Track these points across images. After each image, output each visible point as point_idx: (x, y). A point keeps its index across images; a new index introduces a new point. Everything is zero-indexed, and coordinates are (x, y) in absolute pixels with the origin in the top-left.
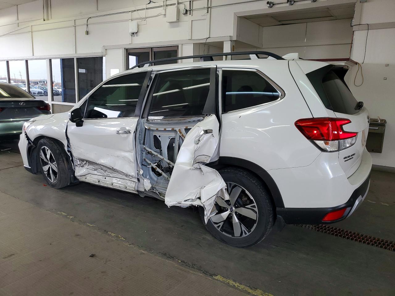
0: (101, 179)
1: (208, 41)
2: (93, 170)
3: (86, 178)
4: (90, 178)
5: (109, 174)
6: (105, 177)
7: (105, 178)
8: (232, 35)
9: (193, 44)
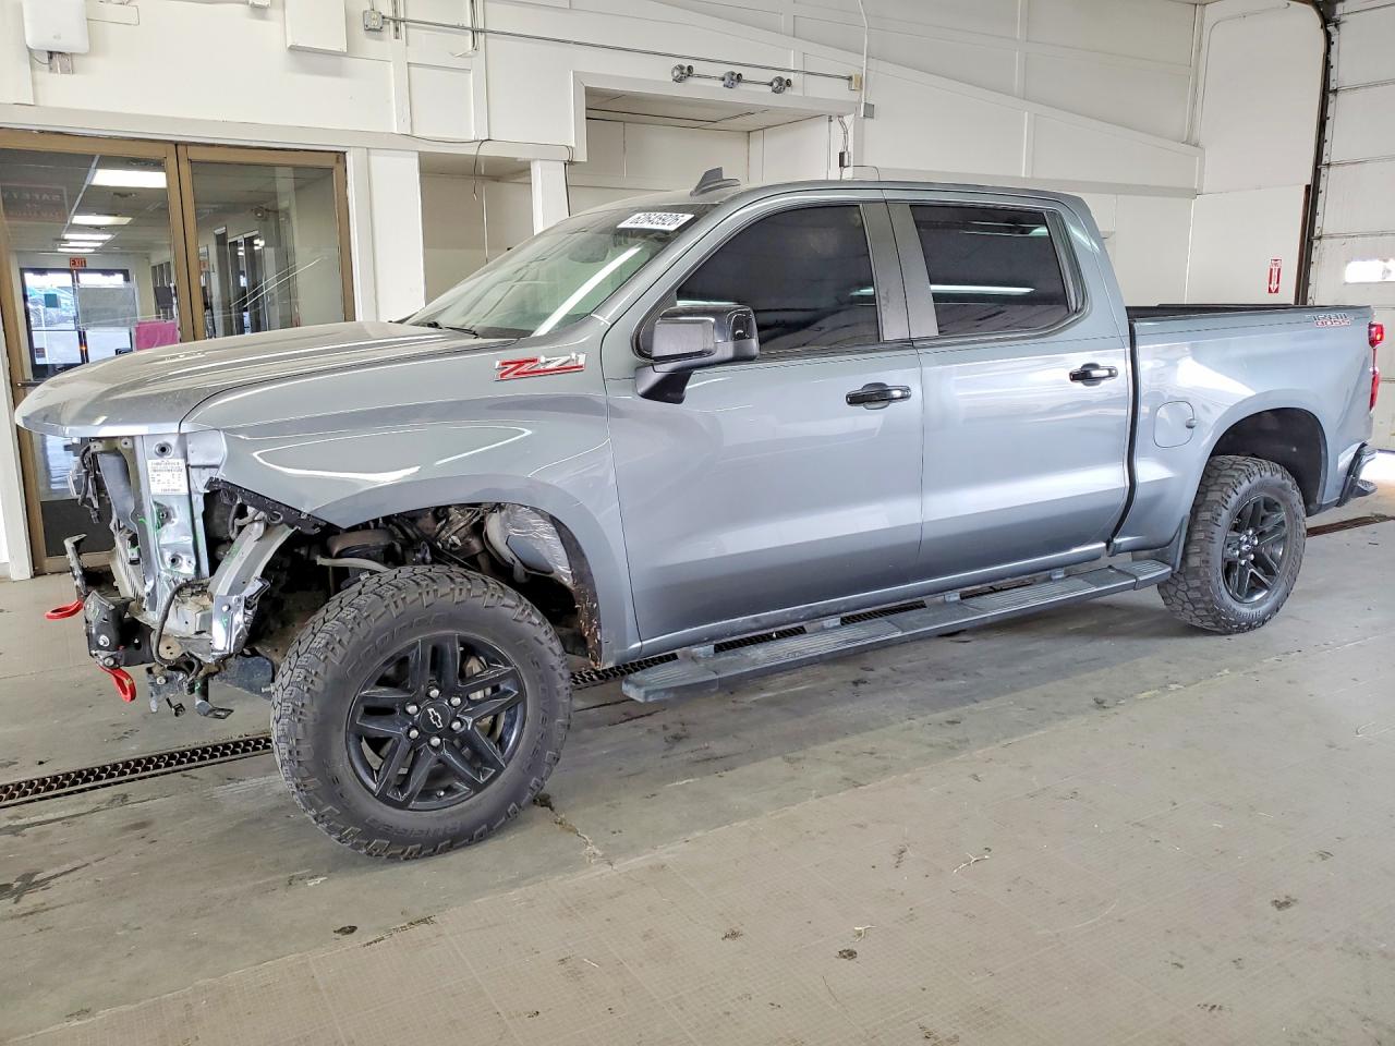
1: (486, 151)
8: (573, 145)
9: (420, 153)
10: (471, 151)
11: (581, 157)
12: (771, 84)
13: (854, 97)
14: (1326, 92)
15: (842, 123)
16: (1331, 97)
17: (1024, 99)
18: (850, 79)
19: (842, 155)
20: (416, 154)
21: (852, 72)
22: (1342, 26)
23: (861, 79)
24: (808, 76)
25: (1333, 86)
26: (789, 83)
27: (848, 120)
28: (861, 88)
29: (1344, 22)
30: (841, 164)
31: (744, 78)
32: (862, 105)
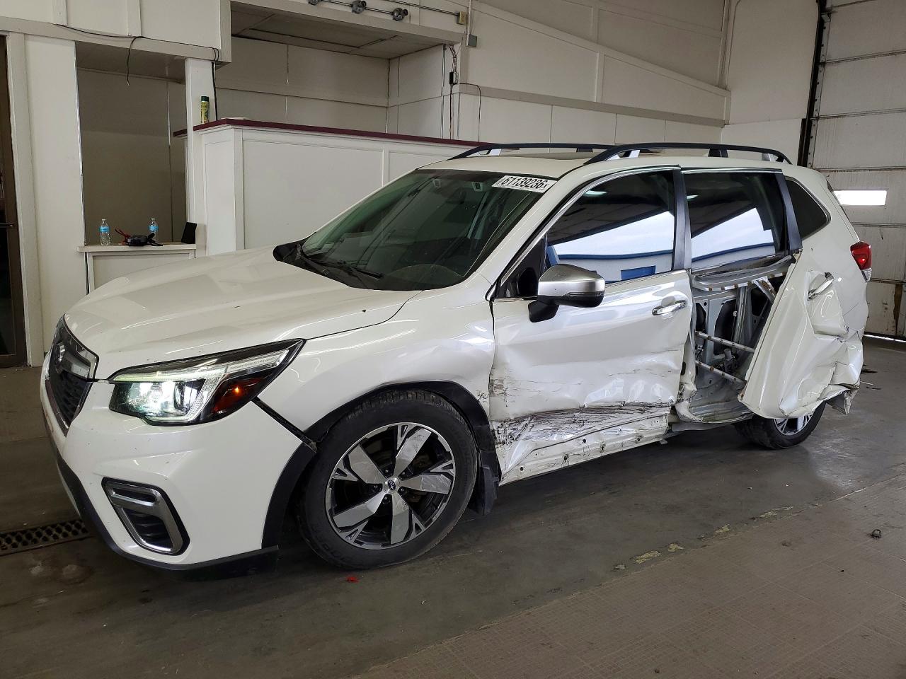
0: (576, 447)
1: (138, 46)
2: (549, 433)
3: (522, 469)
4: (535, 462)
5: (594, 424)
6: (584, 438)
7: (585, 441)
8: (220, 48)
9: (76, 42)
10: (125, 44)
11: (227, 57)
12: (393, 14)
13: (460, 29)
14: (818, 64)
15: (453, 50)
16: (821, 68)
17: (597, 43)
18: (458, 15)
19: (451, 74)
20: (73, 43)
21: (462, 10)
22: (833, 16)
23: (467, 16)
24: (422, 10)
25: (822, 59)
26: (406, 12)
27: (457, 48)
28: (467, 23)
29: (835, 12)
30: (451, 82)
31: (368, 5)
32: (468, 36)
